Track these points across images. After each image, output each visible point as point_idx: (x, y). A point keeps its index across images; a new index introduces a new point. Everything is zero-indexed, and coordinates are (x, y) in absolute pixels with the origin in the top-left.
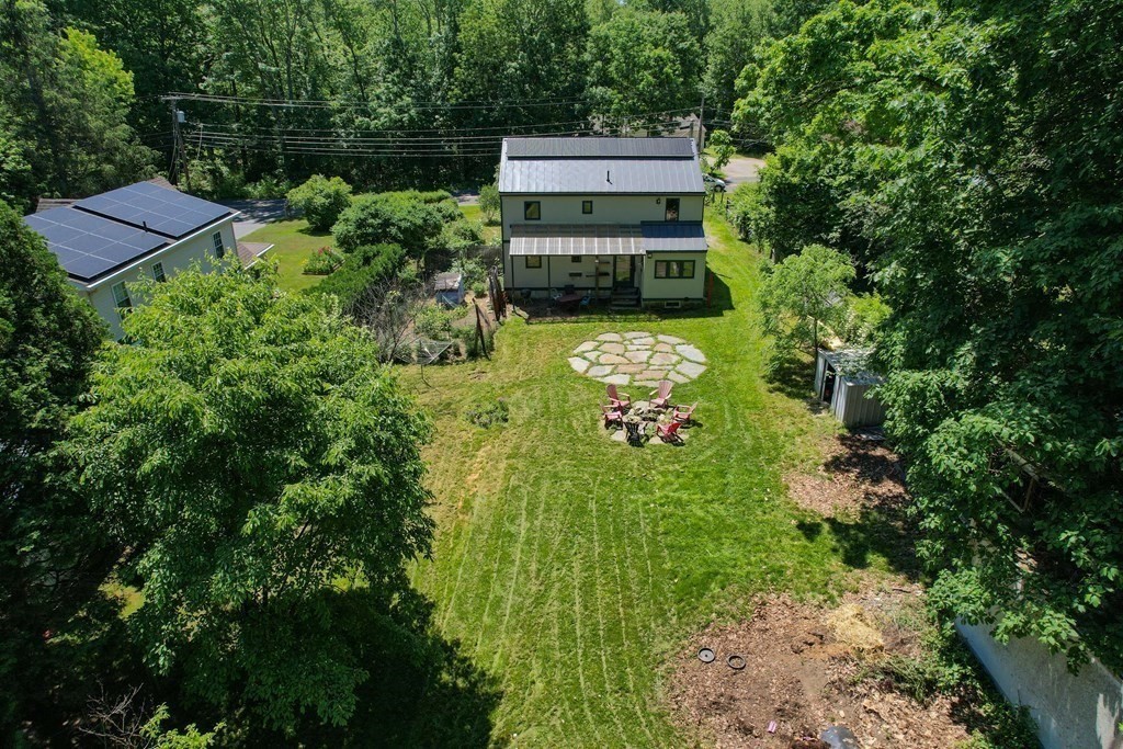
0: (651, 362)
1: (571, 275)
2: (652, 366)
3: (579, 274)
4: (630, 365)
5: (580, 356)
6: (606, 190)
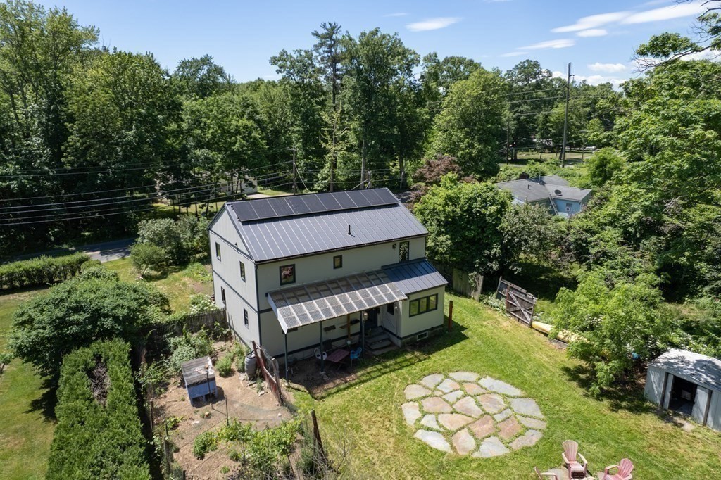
2: (495, 416)
3: (333, 327)
4: (477, 422)
5: (422, 428)
6: (354, 243)
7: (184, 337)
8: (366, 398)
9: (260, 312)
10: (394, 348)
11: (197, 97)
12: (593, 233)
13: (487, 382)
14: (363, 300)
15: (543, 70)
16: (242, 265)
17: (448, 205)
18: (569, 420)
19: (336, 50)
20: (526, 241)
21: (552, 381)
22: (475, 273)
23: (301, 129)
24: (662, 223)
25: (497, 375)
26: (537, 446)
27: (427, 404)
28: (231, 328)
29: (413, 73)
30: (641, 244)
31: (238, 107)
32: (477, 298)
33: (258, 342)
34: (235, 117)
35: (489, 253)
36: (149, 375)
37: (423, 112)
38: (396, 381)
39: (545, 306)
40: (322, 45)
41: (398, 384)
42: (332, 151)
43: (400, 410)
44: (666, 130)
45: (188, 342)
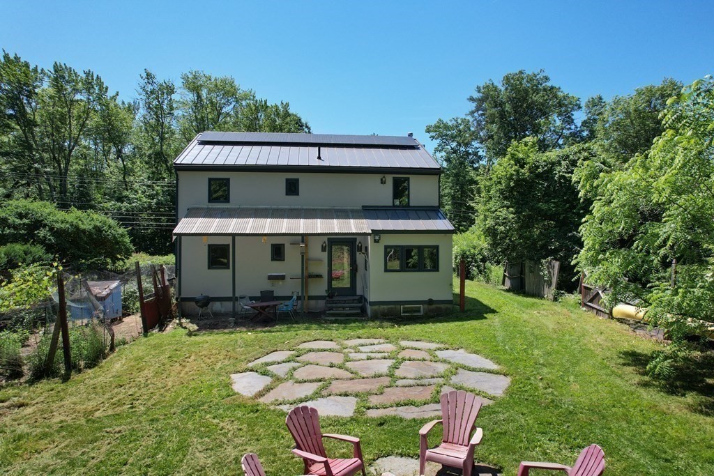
0: (398, 373)
1: (271, 278)
2: (400, 380)
5: (256, 370)
6: (317, 164)
10: (361, 318)
13: (452, 353)
22: (550, 259)
32: (551, 296)
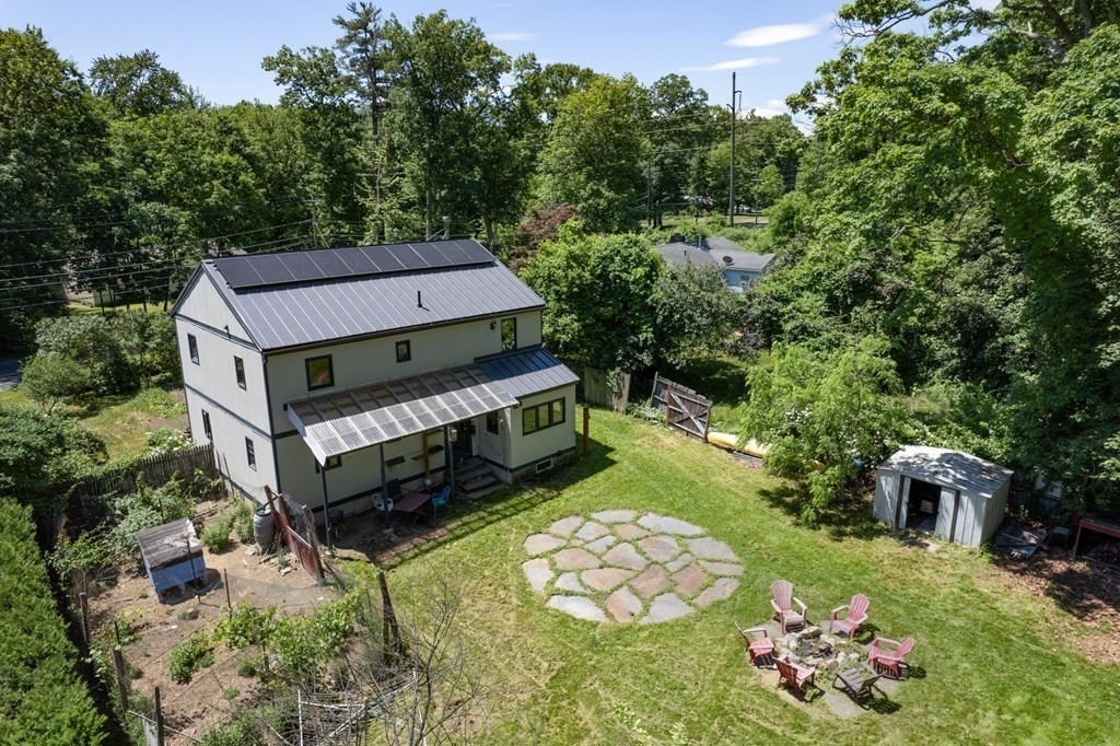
1: (389, 462)
2: (667, 565)
3: (401, 460)
4: (641, 576)
5: (557, 593)
6: (429, 320)
7: (139, 496)
8: (465, 560)
9: (275, 437)
10: (501, 487)
11: (135, 116)
12: (786, 301)
13: (650, 520)
14: (448, 408)
15: (694, 90)
16: (239, 362)
17: (571, 267)
18: (776, 559)
19: (375, 47)
20: (691, 318)
21: (745, 509)
22: (618, 370)
23: (321, 176)
24: (879, 282)
25: (664, 510)
26: (733, 598)
27: (562, 559)
28: (224, 477)
29: (501, 85)
30: (852, 314)
31: (213, 133)
32: (622, 408)
33: (274, 488)
34: (208, 150)
35: (636, 339)
36: (76, 553)
37: (520, 146)
38: (510, 531)
39: (724, 414)
40: (350, 39)
41: (512, 536)
42: (376, 210)
43: (521, 571)
44: (895, 102)
45: (147, 502)
